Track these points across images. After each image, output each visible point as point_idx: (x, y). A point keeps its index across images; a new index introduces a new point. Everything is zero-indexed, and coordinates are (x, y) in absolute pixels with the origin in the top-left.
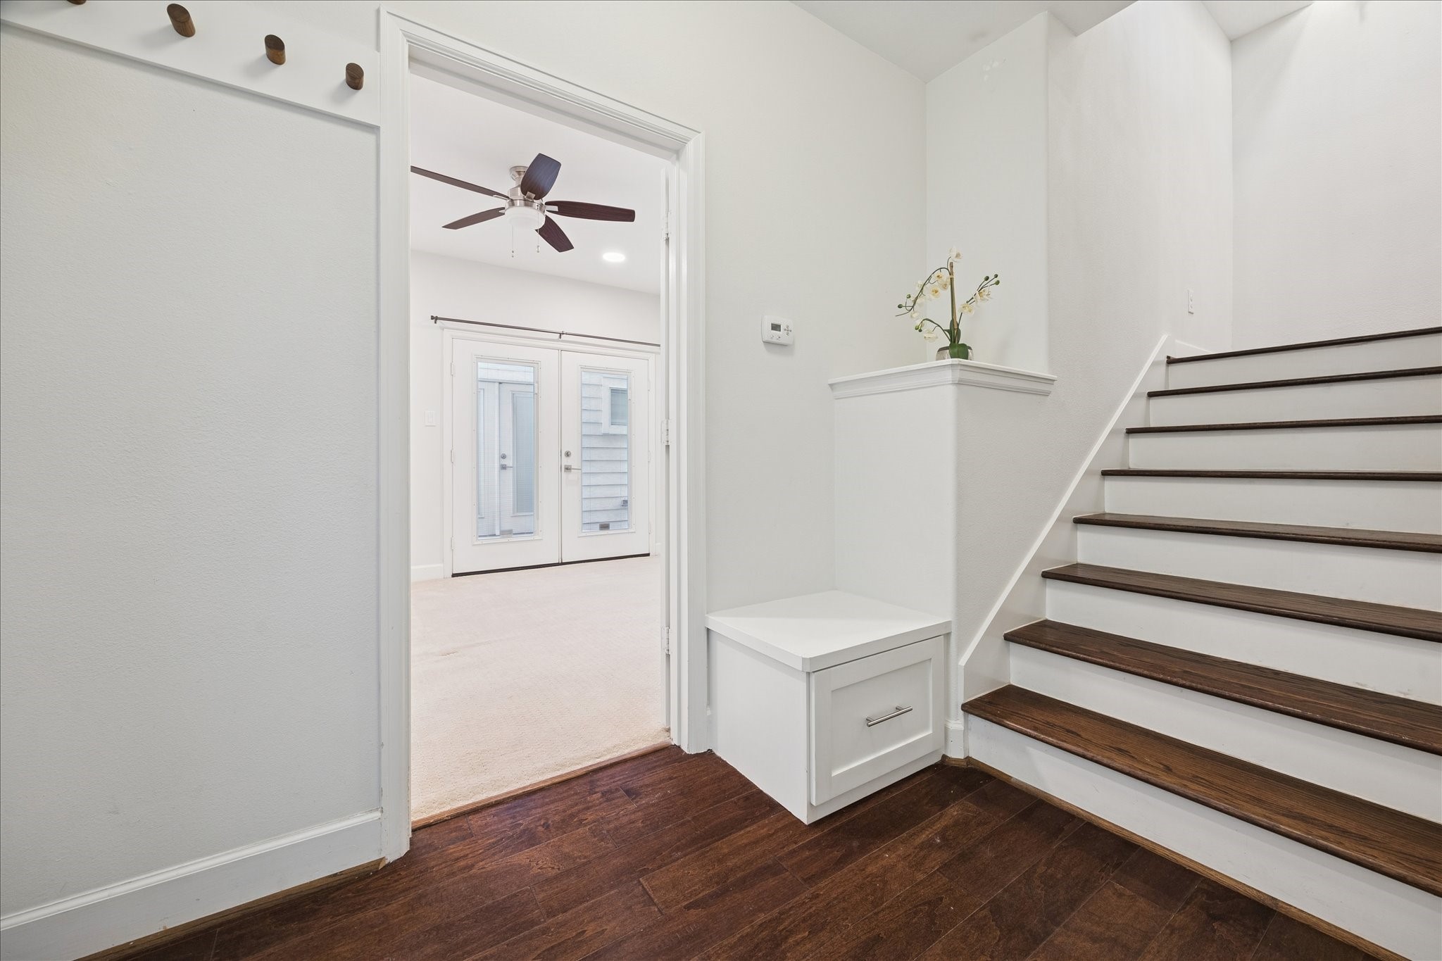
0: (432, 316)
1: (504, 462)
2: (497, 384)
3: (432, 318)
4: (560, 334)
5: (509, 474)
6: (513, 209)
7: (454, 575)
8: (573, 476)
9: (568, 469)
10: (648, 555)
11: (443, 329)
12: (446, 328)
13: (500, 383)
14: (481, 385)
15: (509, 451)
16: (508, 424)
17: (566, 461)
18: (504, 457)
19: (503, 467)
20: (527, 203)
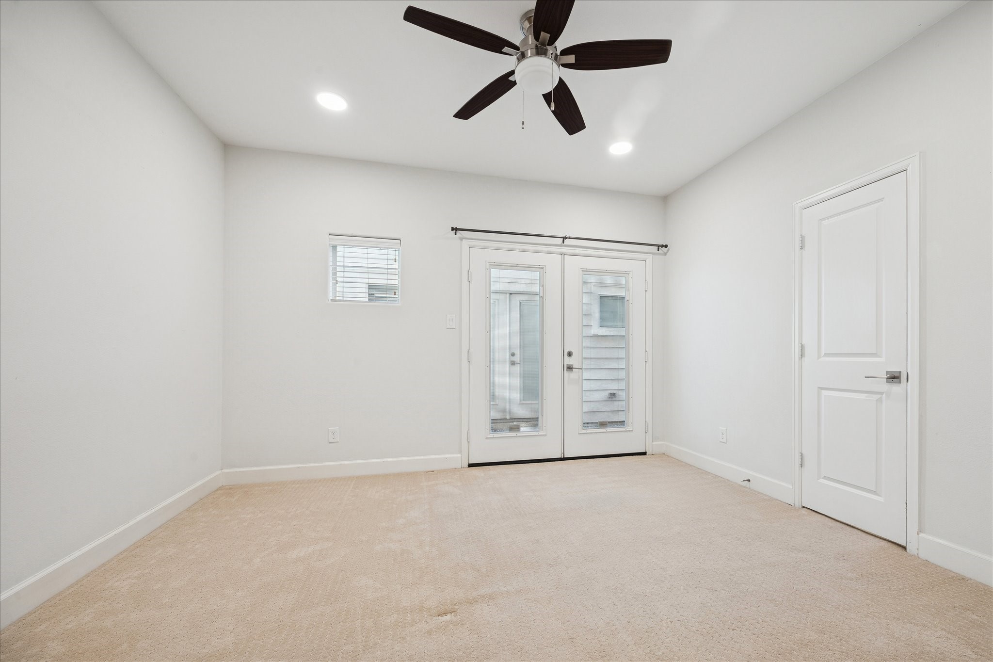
0: (452, 228)
1: (513, 359)
2: (508, 295)
3: (453, 229)
4: (564, 238)
5: (517, 369)
6: (525, 62)
7: (470, 465)
8: (574, 374)
9: (570, 368)
10: (644, 454)
11: (461, 239)
12: (464, 239)
13: (510, 294)
14: (493, 296)
15: (517, 351)
16: (516, 328)
17: (568, 361)
18: (513, 355)
19: (513, 363)
20: (540, 51)
